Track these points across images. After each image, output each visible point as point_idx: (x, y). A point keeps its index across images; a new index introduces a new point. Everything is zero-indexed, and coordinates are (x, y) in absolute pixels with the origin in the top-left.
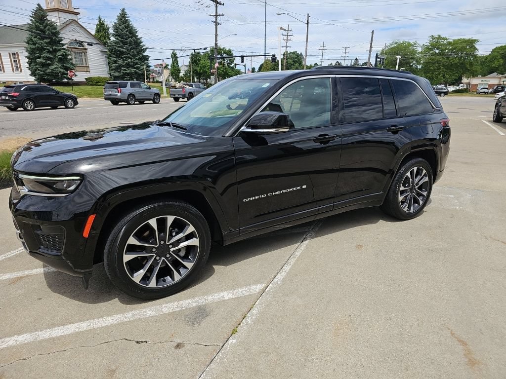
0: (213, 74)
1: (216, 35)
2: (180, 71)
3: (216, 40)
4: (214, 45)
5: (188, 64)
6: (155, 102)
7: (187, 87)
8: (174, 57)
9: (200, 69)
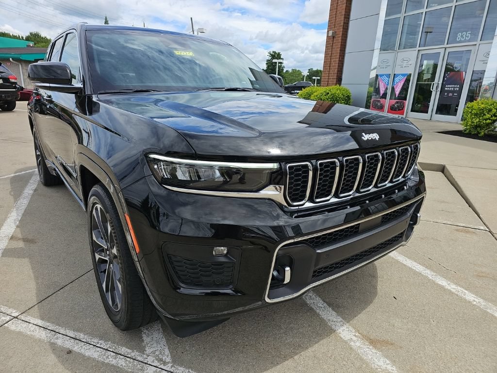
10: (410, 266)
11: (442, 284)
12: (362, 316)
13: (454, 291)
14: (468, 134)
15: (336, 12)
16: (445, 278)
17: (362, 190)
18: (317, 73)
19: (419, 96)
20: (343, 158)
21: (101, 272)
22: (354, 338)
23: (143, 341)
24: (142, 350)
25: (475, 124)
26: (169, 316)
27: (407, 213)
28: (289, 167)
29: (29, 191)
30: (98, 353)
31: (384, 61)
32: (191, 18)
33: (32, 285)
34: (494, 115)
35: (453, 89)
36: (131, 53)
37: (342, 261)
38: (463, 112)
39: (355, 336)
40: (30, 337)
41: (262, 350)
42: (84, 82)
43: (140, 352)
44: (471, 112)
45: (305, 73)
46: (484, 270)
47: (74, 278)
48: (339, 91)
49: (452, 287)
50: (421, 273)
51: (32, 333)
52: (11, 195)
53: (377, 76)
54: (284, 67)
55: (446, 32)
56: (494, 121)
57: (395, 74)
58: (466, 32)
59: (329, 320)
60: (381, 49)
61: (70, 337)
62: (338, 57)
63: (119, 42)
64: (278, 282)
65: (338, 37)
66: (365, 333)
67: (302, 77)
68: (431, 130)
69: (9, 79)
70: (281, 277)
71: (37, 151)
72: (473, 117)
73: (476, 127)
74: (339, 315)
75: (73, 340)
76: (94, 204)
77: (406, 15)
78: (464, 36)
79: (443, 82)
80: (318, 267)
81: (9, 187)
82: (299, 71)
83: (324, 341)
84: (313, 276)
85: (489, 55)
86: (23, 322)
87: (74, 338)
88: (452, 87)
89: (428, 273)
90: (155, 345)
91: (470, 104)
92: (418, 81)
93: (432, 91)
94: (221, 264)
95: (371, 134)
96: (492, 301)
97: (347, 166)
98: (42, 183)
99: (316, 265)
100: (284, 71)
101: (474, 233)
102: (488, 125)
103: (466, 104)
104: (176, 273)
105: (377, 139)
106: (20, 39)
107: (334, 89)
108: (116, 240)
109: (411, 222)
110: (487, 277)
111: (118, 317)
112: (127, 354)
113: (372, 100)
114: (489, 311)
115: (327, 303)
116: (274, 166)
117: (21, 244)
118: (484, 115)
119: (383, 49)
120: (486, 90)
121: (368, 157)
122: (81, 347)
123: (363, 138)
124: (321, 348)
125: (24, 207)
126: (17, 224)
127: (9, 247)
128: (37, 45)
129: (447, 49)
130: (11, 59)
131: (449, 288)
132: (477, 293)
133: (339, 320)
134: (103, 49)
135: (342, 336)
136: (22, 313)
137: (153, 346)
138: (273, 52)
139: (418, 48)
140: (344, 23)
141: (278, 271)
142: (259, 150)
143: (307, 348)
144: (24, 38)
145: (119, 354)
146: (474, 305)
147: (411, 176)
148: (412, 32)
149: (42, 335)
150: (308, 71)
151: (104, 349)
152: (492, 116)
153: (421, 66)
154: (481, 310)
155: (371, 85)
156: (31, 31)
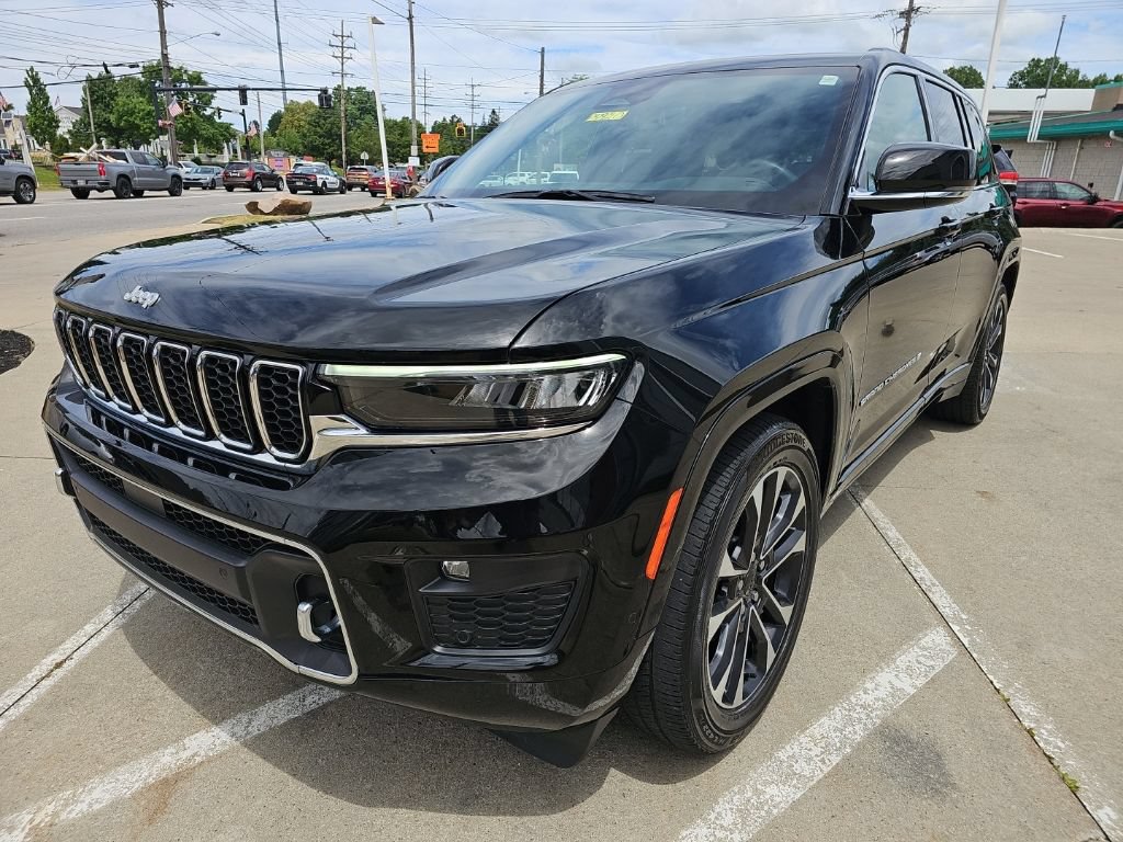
0: (163, 131)
1: (163, 33)
2: (58, 121)
3: (164, 46)
4: (159, 57)
5: (80, 105)
6: (20, 201)
7: (111, 160)
8: (35, 85)
9: (120, 118)
130: (1111, 134)
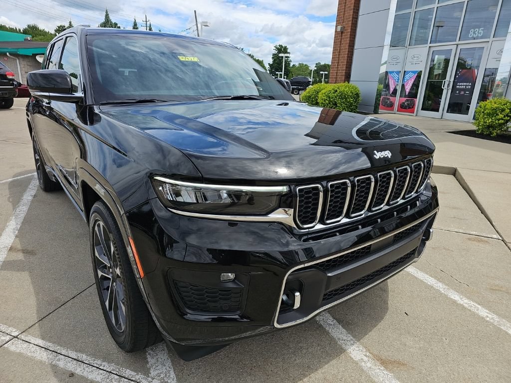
10: (422, 279)
11: (454, 298)
12: (373, 335)
13: (466, 306)
14: (480, 134)
15: (345, 6)
16: (458, 292)
17: (374, 209)
18: (325, 67)
19: (430, 93)
20: (354, 178)
21: (104, 289)
22: (365, 359)
23: (147, 362)
24: (147, 373)
25: (488, 124)
26: (174, 341)
27: (420, 229)
28: (299, 190)
29: (28, 197)
30: (101, 376)
31: (394, 57)
32: (195, 11)
33: (32, 301)
34: (507, 116)
35: (464, 87)
36: (133, 56)
37: (352, 283)
38: (475, 112)
39: (366, 356)
40: (31, 359)
41: (270, 372)
42: (84, 91)
43: (145, 374)
44: (483, 112)
45: (313, 67)
46: (497, 282)
47: (76, 293)
48: (347, 88)
49: (465, 302)
50: (432, 287)
51: (33, 354)
52: (9, 201)
53: (387, 73)
54: (291, 61)
55: (459, 26)
56: (507, 121)
57: (405, 71)
58: (479, 28)
59: (339, 339)
60: (391, 46)
61: (73, 359)
62: (347, 53)
63: (120, 45)
64: (287, 306)
65: (347, 32)
66: (376, 353)
67: (309, 71)
68: (443, 129)
69: (6, 75)
70: (290, 302)
71: (36, 155)
72: (486, 116)
73: (489, 127)
74: (349, 333)
75: (75, 362)
76: (96, 221)
77: (416, 10)
78: (477, 32)
79: (454, 79)
80: (329, 290)
81: (7, 192)
82: (306, 65)
83: (334, 362)
84: (324, 299)
85: (502, 52)
86: (24, 342)
87: (76, 360)
88: (464, 85)
89: (440, 286)
90: (160, 367)
91: (482, 104)
92: (428, 78)
93: (443, 89)
94: (229, 290)
95: (383, 152)
96: (505, 317)
97: (358, 186)
98: (42, 189)
99: (326, 289)
100: (291, 66)
101: (487, 242)
102: (500, 125)
103: (478, 103)
104: (182, 299)
105: (390, 157)
106: (17, 32)
107: (342, 87)
108: (120, 262)
109: (424, 238)
110: (501, 291)
111: (122, 338)
112: (132, 377)
113: (382, 97)
114: (502, 328)
115: (336, 319)
116: (283, 189)
117: (20, 256)
118: (497, 115)
119: (393, 45)
120: (498, 85)
121: (380, 176)
122: (84, 369)
123: (375, 156)
124: (331, 369)
125: (23, 215)
126: (16, 234)
127: (8, 259)
128: (35, 38)
129: (459, 46)
130: (8, 54)
131: (462, 302)
132: (489, 308)
133: (349, 339)
134: (103, 51)
135: (352, 356)
136: (22, 333)
137: (157, 368)
138: (280, 46)
139: (429, 45)
140: (353, 18)
141: (288, 296)
142: (266, 170)
143: (316, 370)
144: (22, 31)
145: (123, 377)
146: (487, 321)
147: (423, 191)
148: (424, 26)
149: (43, 356)
150: (315, 65)
151: (107, 371)
152: (504, 117)
153: (433, 60)
154: (495, 326)
155: (380, 82)
156: (29, 24)
